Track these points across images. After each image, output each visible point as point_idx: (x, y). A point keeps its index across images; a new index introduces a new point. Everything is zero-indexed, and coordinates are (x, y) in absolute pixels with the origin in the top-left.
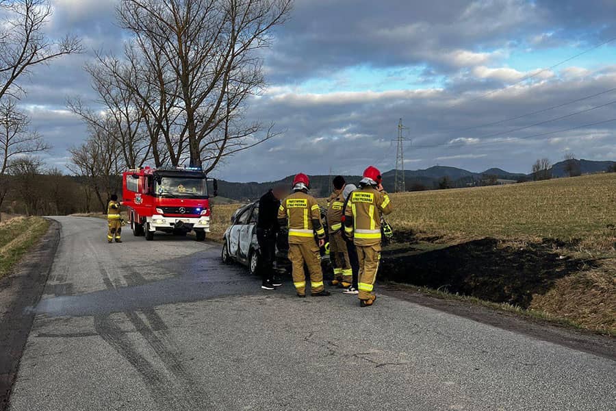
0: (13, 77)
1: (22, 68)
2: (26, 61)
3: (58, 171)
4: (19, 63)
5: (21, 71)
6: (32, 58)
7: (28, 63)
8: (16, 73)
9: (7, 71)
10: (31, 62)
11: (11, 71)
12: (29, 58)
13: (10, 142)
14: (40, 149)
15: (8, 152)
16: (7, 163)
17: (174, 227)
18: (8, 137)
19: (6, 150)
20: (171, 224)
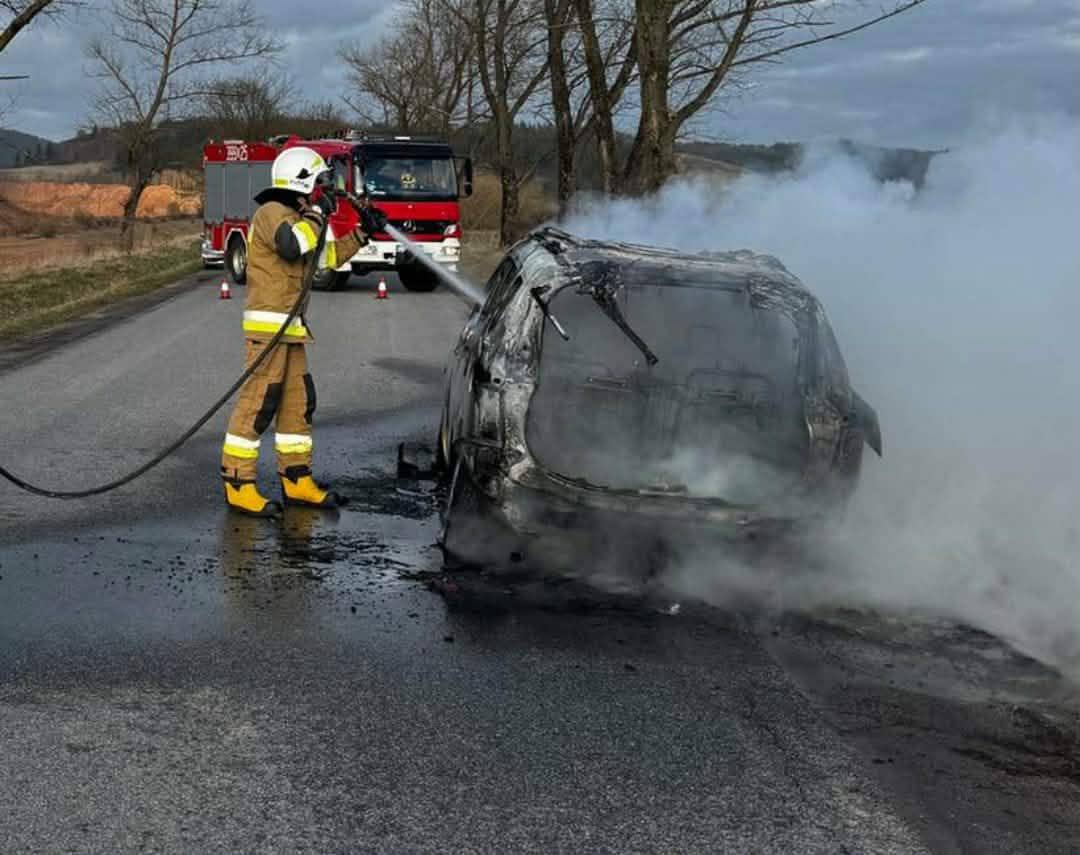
3: (334, 112)
13: (179, 34)
14: (251, 51)
15: (171, 62)
16: (166, 89)
17: (392, 261)
18: (175, 21)
19: (167, 57)
20: (387, 255)
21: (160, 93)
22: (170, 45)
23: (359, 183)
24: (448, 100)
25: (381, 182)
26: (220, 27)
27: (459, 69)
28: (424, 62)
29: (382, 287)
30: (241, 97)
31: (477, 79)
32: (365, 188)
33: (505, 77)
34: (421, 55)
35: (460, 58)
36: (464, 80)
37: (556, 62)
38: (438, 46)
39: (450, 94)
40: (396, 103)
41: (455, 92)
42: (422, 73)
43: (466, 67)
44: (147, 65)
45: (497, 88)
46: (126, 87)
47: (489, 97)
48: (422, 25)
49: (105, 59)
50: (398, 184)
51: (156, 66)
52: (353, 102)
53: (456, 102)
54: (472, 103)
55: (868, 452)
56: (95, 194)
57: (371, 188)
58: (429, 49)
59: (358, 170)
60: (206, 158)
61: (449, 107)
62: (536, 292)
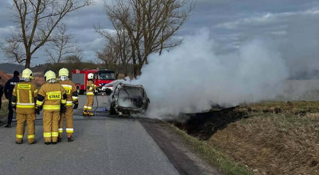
0: (60, 18)
1: (65, 14)
2: (67, 10)
4: (63, 11)
5: (64, 15)
6: (70, 8)
7: (68, 11)
8: (61, 16)
9: (58, 15)
10: (69, 10)
11: (60, 15)
12: (69, 8)
13: (63, 47)
14: (77, 51)
15: (62, 53)
16: (60, 58)
17: (104, 90)
18: (62, 45)
19: (61, 52)
20: (104, 89)
21: (59, 59)
22: (61, 50)
23: (99, 77)
24: (115, 61)
25: (102, 77)
26: (71, 46)
27: (117, 54)
28: (110, 53)
29: (103, 94)
30: (73, 60)
31: (120, 56)
32: (100, 78)
33: (125, 57)
34: (110, 51)
35: (117, 52)
36: (118, 56)
37: (133, 56)
38: (113, 50)
39: (115, 59)
40: (105, 61)
41: (116, 59)
42: (109, 55)
43: (118, 53)
44: (56, 53)
45: (124, 59)
46: (53, 58)
47: (122, 60)
48: (110, 46)
49: (48, 52)
50: (105, 77)
51: (58, 54)
52: (97, 60)
53: (116, 61)
54: (119, 61)
55: (149, 103)
56: (40, 79)
57: (101, 78)
58: (111, 51)
59: (99, 75)
60: (72, 73)
61: (115, 62)
62: (118, 89)
